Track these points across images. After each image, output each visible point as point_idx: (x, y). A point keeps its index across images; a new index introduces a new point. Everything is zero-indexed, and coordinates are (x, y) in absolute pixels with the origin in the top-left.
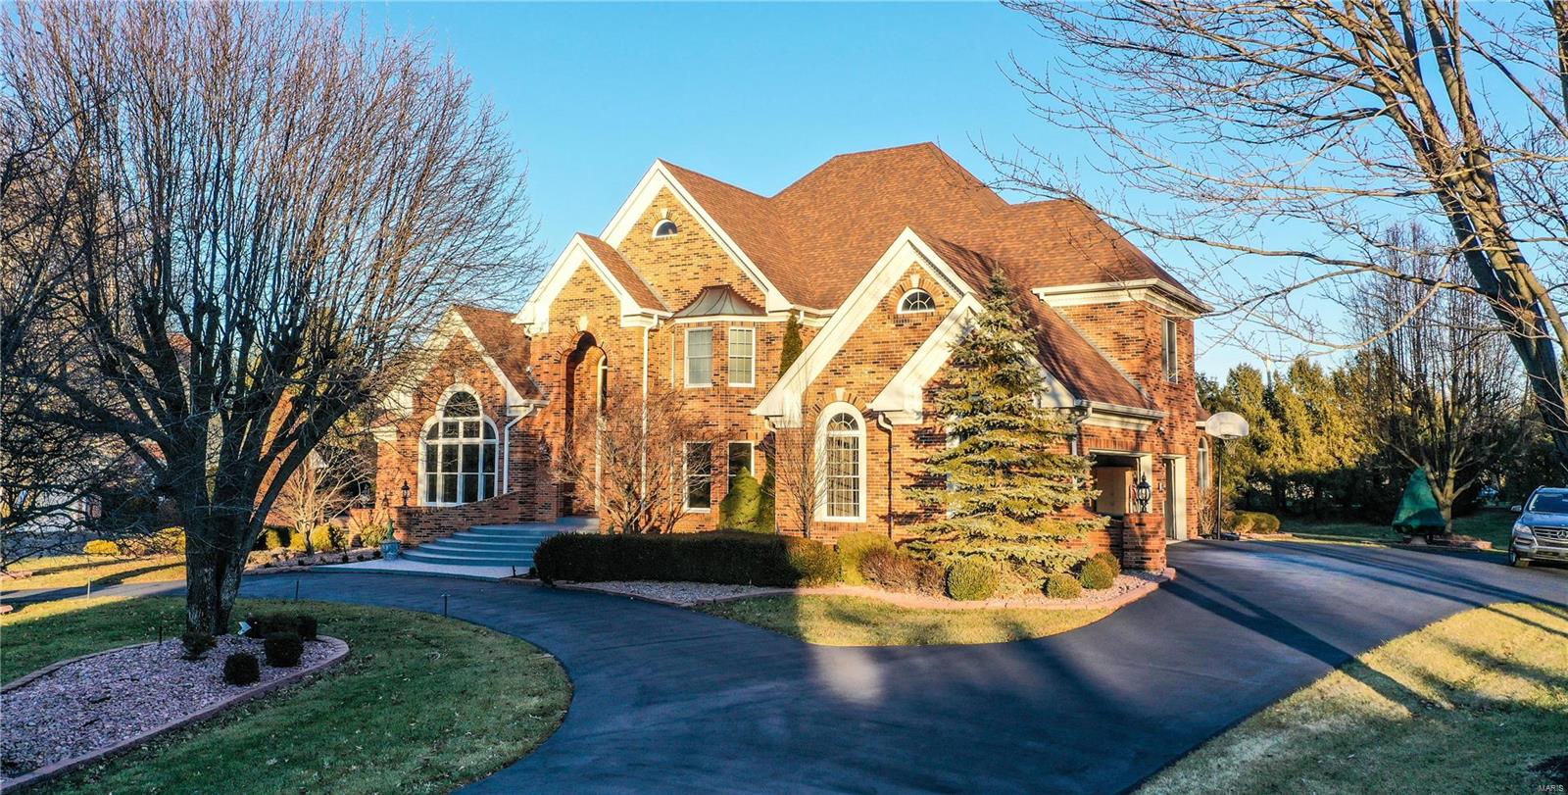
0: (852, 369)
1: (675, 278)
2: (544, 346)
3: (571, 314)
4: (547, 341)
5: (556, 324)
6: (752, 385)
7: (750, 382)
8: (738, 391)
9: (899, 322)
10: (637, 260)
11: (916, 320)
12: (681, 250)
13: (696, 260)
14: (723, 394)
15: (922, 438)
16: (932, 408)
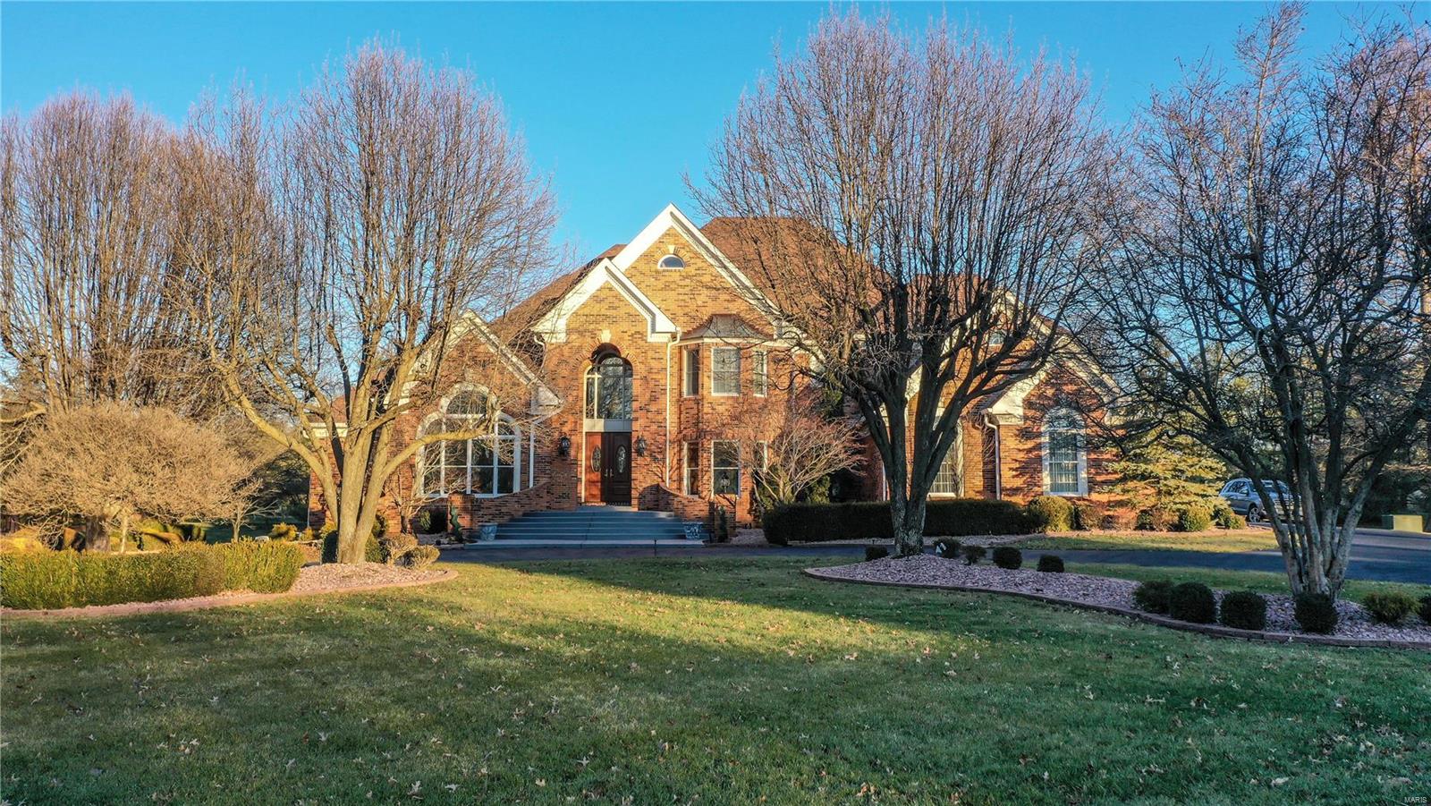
1: (682, 304)
2: (561, 354)
3: (593, 327)
4: (565, 349)
5: (571, 338)
7: (763, 394)
8: (759, 400)
12: (689, 281)
13: (705, 292)
14: (751, 402)
15: (1025, 434)
16: (1031, 413)
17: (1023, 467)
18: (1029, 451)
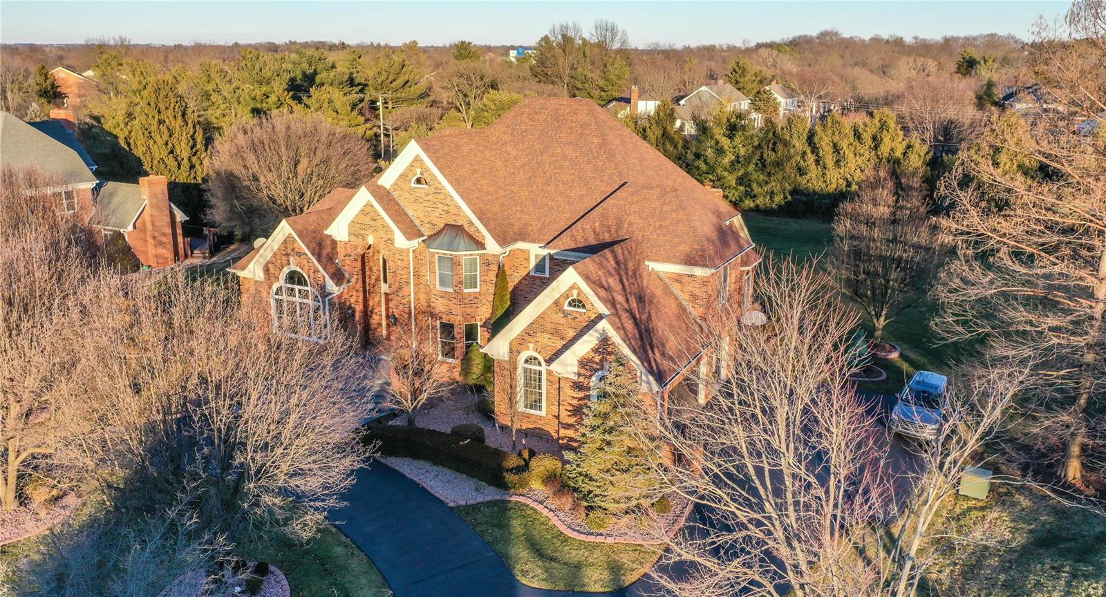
0: (538, 334)
1: (427, 215)
2: (346, 249)
3: (362, 232)
4: (348, 246)
5: (353, 238)
6: (477, 290)
7: (475, 287)
8: (470, 294)
9: (566, 314)
10: (402, 198)
11: (575, 315)
12: (430, 197)
13: (440, 206)
14: (459, 297)
15: (577, 386)
16: (583, 372)
17: (575, 410)
18: (580, 399)
